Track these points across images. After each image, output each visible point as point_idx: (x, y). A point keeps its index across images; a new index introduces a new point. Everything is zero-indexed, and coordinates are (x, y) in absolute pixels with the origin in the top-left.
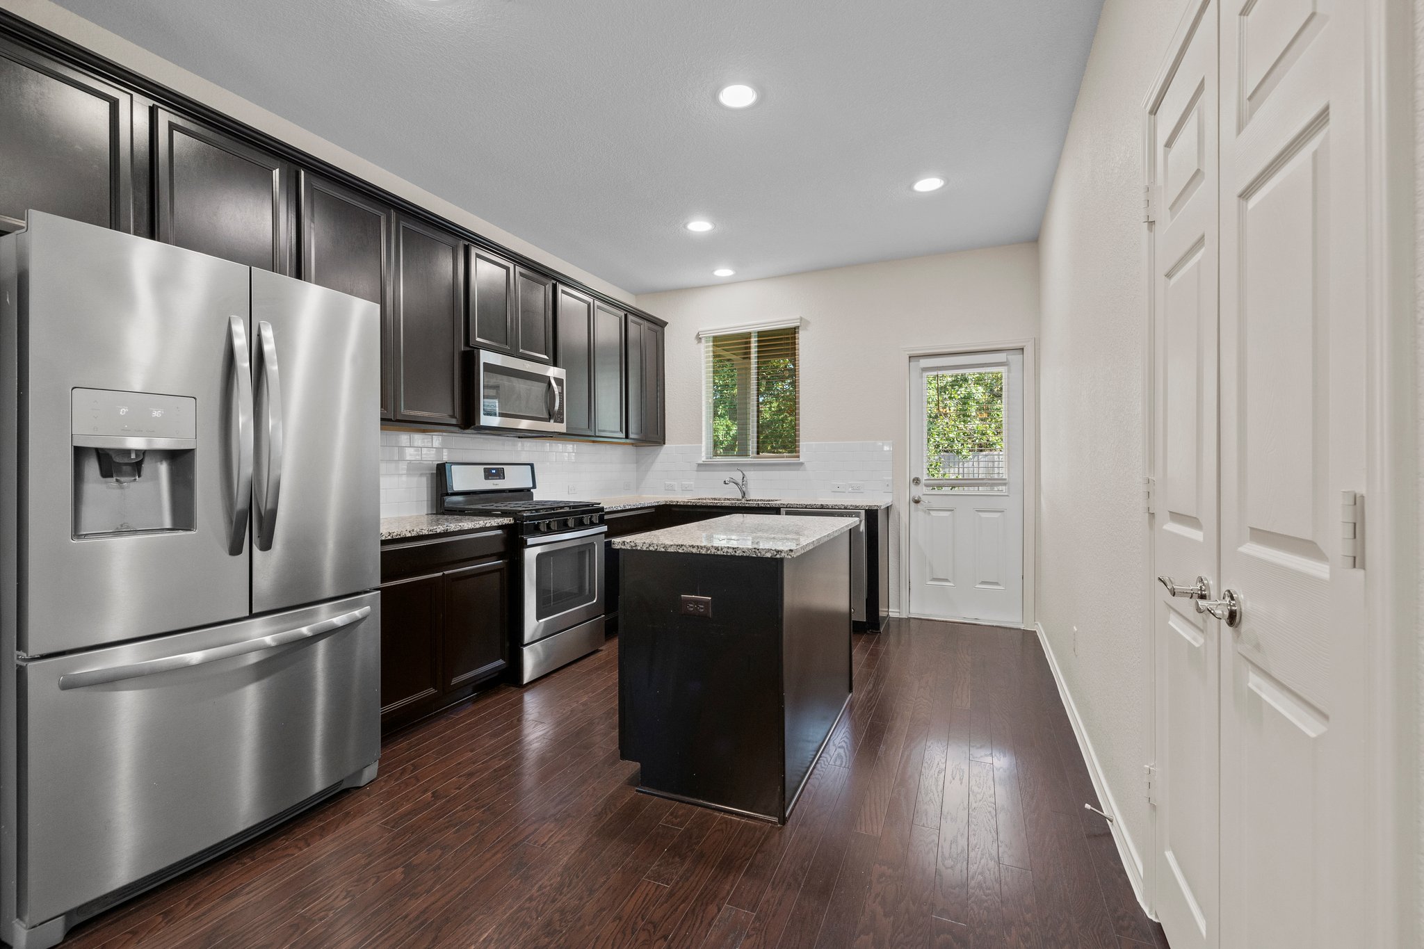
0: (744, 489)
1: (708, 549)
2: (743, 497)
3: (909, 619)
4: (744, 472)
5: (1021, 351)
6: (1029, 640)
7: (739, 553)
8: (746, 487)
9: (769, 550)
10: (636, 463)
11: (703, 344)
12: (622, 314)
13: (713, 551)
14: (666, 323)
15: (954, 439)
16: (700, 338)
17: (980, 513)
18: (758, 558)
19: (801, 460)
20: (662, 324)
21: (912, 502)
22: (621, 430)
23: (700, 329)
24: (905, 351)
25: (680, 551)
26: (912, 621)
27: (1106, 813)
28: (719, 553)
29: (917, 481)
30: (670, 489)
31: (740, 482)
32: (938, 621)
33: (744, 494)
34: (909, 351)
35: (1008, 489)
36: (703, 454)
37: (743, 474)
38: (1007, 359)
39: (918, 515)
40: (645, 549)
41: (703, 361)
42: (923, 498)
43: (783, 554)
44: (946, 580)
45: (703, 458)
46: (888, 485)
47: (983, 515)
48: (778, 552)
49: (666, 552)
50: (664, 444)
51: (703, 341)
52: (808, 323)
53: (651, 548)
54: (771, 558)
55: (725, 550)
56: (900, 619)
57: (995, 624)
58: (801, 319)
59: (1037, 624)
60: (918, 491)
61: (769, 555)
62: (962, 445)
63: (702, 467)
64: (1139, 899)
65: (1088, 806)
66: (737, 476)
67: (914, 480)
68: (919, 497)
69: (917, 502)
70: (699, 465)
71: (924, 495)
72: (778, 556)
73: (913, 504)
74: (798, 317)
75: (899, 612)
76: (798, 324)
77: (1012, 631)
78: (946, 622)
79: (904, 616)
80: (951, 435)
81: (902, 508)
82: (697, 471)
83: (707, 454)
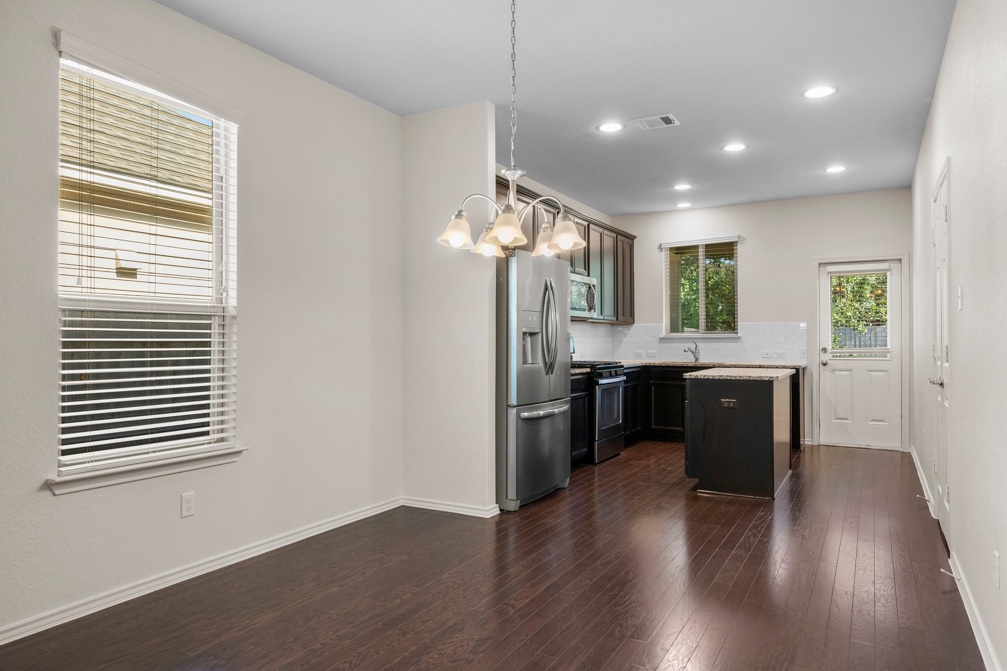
0: (697, 356)
1: (736, 377)
2: (696, 361)
3: (819, 446)
4: (697, 344)
5: (900, 261)
6: (906, 459)
7: (751, 379)
8: (699, 354)
9: (767, 377)
10: (612, 337)
11: (663, 253)
12: (615, 235)
13: (738, 378)
14: (635, 237)
15: (851, 317)
16: (662, 248)
17: (871, 373)
18: (761, 380)
19: (739, 335)
20: (632, 238)
21: (821, 365)
22: (614, 315)
23: (662, 242)
24: (816, 260)
25: (721, 378)
26: (821, 447)
27: (926, 498)
28: (741, 379)
29: (824, 350)
30: (638, 355)
31: (694, 350)
32: (841, 447)
33: (697, 359)
34: (819, 260)
35: (891, 356)
36: (664, 331)
37: (696, 345)
38: (890, 266)
39: (826, 373)
40: (702, 378)
41: (664, 264)
42: (829, 362)
43: (774, 379)
44: (846, 419)
45: (663, 334)
46: (804, 353)
47: (873, 373)
48: (771, 377)
49: (713, 379)
50: (634, 323)
51: (663, 250)
52: (744, 239)
53: (705, 377)
54: (768, 380)
55: (745, 377)
56: (813, 446)
57: (881, 448)
58: (739, 236)
59: (911, 448)
60: (825, 357)
61: (767, 379)
62: (858, 321)
63: (663, 340)
64: (932, 515)
65: (918, 496)
66: (693, 346)
67: (822, 349)
68: (826, 361)
69: (825, 364)
70: (661, 338)
71: (830, 360)
72: (771, 379)
73: (822, 366)
74: (737, 235)
75: (812, 441)
76: (737, 240)
77: (893, 452)
78: (846, 447)
79: (816, 444)
80: (848, 314)
81: (814, 368)
82: (659, 343)
83: (666, 330)
